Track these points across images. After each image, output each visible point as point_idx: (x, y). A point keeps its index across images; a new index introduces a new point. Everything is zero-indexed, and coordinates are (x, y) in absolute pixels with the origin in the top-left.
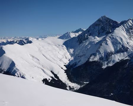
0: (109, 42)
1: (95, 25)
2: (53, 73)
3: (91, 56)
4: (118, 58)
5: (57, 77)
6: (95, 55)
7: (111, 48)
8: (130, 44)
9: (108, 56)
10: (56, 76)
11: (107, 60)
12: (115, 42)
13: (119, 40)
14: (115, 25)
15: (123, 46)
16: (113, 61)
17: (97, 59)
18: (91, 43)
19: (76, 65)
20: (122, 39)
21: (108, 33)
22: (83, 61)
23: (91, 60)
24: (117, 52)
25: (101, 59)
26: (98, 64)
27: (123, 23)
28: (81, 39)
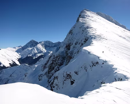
0: (35, 49)
1: (29, 43)
2: (13, 61)
3: (28, 54)
4: (39, 55)
5: (15, 63)
6: (30, 54)
7: (36, 51)
8: (43, 50)
9: (35, 54)
10: (14, 62)
11: (35, 56)
13: (39, 48)
14: (37, 43)
15: (41, 51)
16: (37, 56)
17: (31, 55)
18: (28, 50)
19: (22, 58)
20: (40, 48)
21: (34, 46)
22: (25, 56)
23: (28, 56)
24: (39, 53)
25: (33, 55)
26: (31, 57)
27: (40, 43)
28: (23, 48)
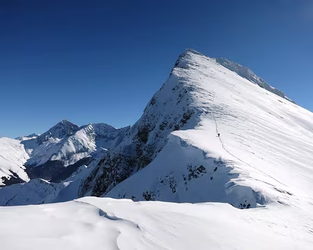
0: (71, 143)
1: (56, 128)
2: (12, 172)
3: (52, 156)
4: (79, 157)
5: (17, 176)
6: (57, 155)
7: (72, 148)
8: (90, 145)
9: (69, 155)
10: (15, 174)
11: (69, 159)
12: (76, 143)
14: (76, 129)
15: (83, 147)
16: (75, 160)
17: (58, 158)
18: (51, 144)
19: (35, 164)
20: (82, 141)
21: (69, 136)
22: (44, 161)
23: (52, 159)
24: (78, 152)
25: (63, 158)
26: (60, 163)
27: (82, 127)
28: (41, 140)
